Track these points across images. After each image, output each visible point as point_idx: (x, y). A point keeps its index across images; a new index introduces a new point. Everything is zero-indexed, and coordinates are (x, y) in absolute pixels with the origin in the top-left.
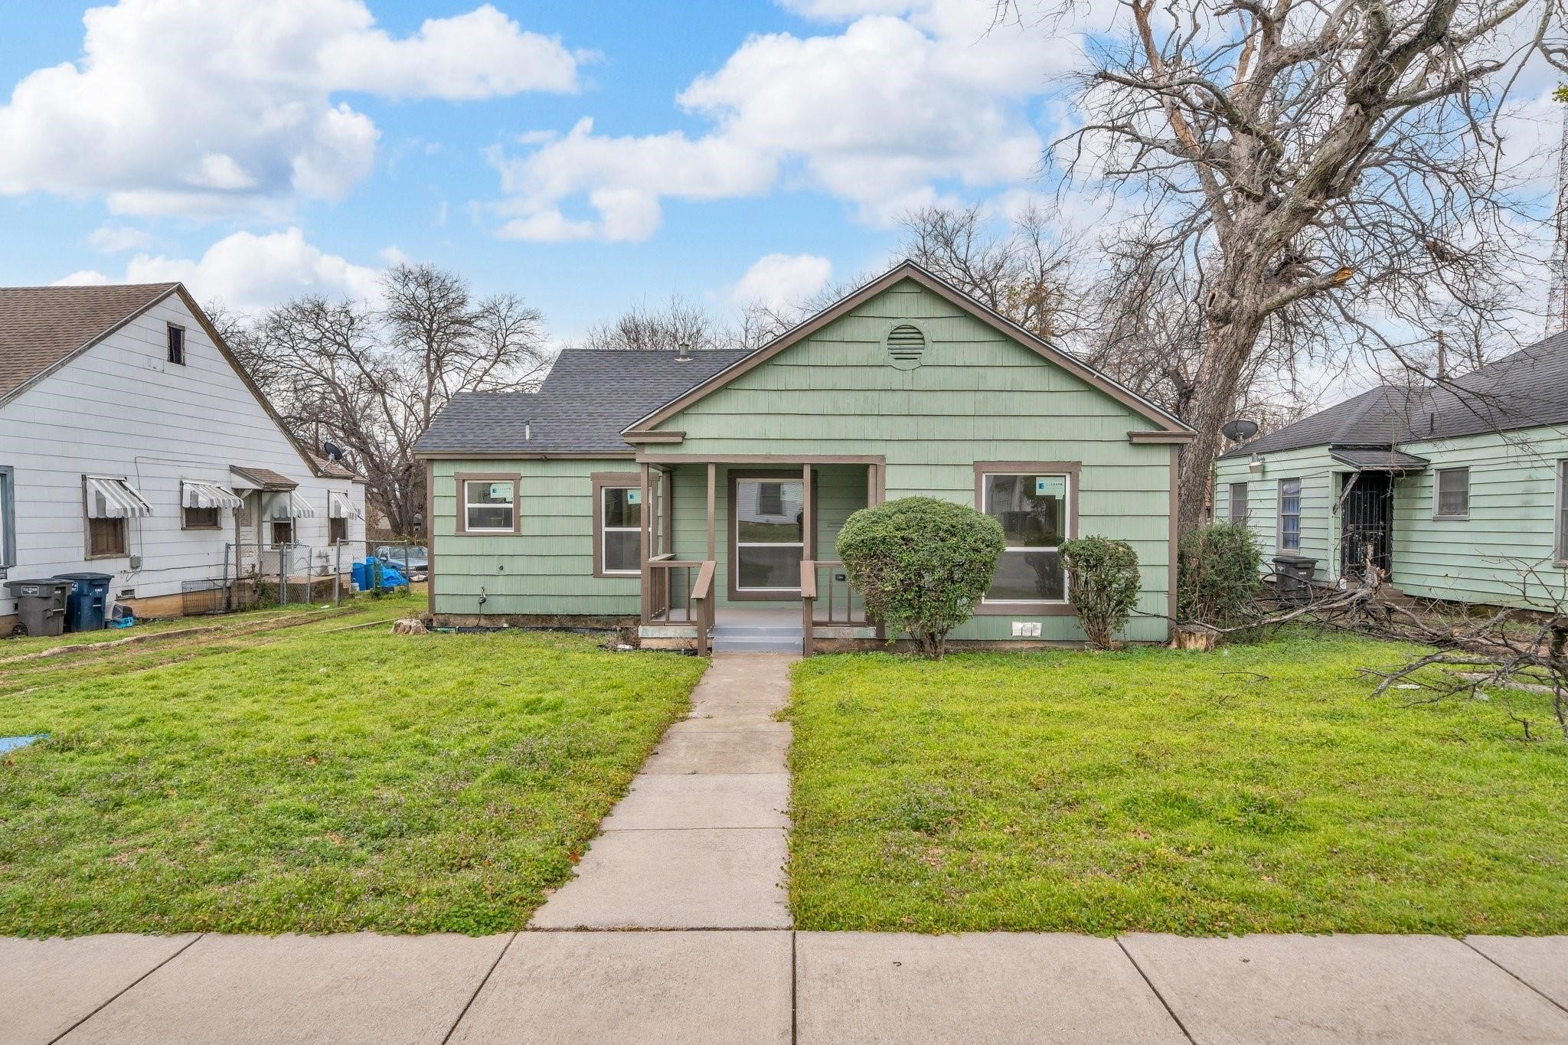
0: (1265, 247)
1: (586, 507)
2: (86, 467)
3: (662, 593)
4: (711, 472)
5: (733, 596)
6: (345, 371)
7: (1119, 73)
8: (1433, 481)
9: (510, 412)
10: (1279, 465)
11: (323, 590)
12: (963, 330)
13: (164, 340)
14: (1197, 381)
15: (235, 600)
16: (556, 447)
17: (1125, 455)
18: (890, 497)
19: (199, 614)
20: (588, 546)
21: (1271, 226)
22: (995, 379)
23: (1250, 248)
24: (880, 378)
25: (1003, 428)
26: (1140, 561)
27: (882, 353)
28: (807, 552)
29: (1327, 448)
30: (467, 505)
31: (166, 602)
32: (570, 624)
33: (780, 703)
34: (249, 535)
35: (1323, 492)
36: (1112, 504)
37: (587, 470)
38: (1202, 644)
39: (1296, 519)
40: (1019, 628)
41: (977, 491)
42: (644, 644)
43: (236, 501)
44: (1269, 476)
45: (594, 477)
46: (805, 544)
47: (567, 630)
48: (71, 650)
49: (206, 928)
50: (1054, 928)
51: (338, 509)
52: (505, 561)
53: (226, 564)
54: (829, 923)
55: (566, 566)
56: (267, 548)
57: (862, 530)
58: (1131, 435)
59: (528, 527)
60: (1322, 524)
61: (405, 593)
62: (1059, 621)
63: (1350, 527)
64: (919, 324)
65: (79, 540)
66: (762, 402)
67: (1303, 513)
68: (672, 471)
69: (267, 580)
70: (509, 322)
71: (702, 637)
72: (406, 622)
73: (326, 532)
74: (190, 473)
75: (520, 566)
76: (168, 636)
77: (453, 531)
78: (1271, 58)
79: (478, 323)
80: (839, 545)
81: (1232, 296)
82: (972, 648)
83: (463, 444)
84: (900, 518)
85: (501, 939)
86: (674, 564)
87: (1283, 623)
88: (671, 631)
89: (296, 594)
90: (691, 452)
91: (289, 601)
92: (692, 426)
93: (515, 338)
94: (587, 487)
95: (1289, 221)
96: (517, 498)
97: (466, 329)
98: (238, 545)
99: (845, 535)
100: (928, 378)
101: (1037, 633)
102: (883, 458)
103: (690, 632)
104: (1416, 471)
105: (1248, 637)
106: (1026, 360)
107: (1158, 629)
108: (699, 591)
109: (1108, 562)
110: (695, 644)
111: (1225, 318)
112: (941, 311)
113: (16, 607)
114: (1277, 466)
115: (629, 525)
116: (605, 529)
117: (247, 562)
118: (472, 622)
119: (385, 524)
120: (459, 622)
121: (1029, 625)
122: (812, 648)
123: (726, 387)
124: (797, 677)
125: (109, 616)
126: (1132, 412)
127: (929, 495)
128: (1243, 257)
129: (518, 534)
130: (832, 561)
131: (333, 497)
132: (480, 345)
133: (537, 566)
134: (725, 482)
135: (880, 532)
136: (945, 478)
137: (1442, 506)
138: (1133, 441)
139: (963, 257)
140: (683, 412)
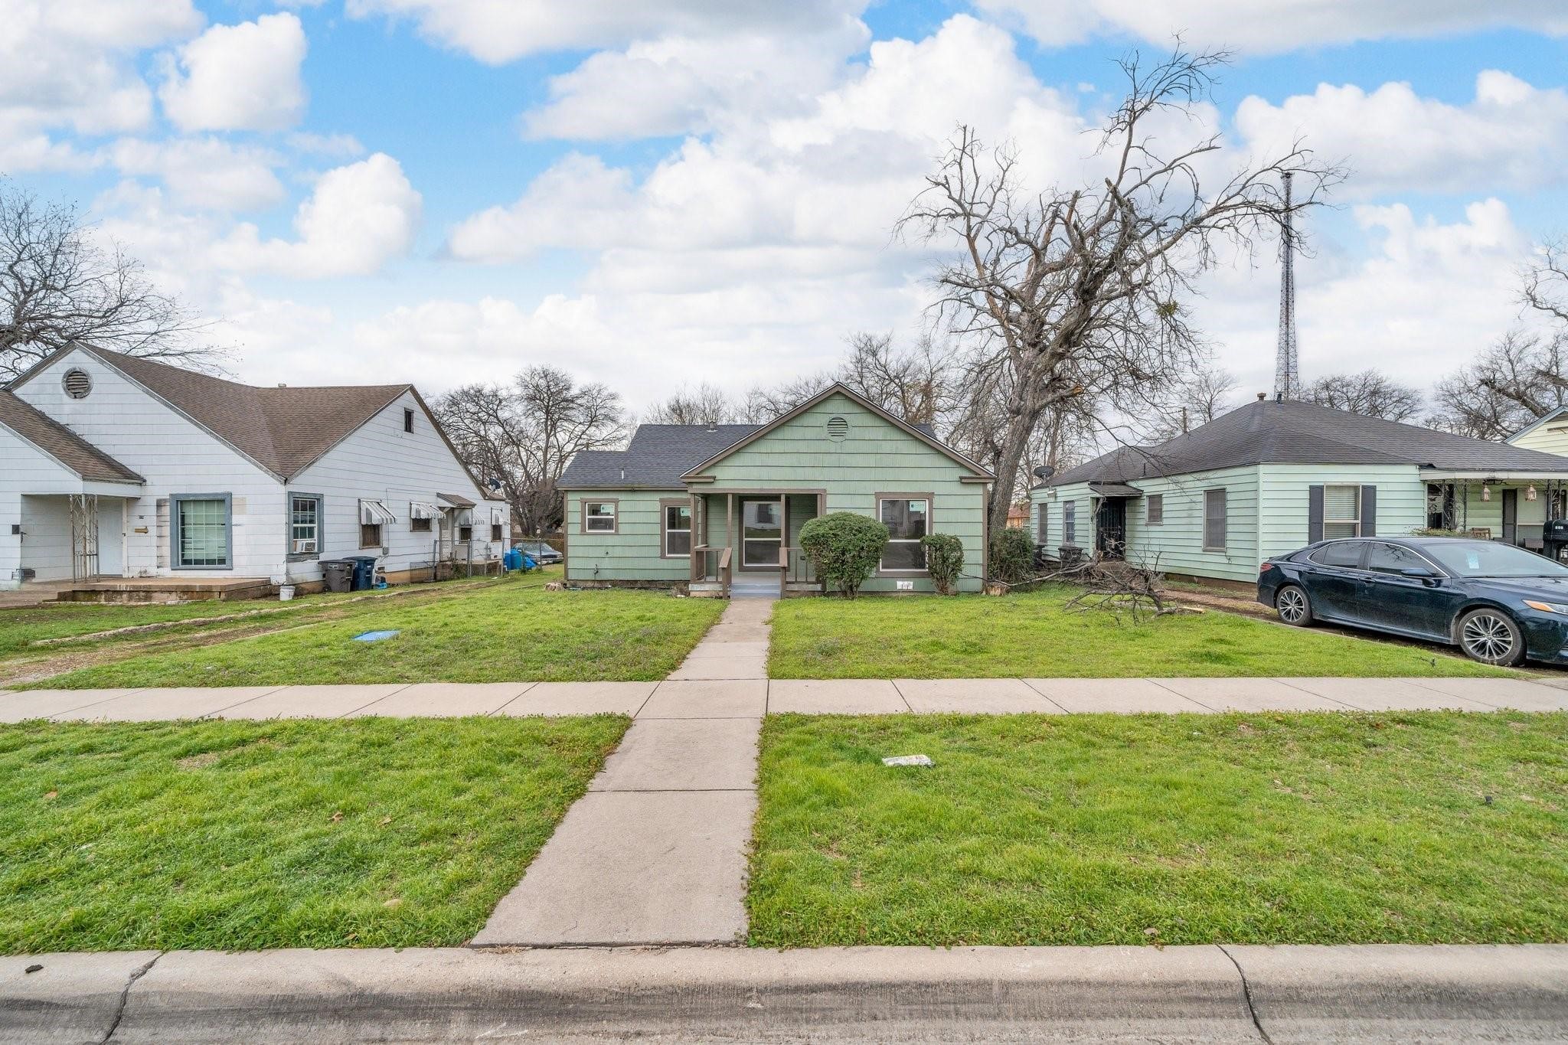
0: (1039, 373)
1: (657, 518)
2: (360, 496)
3: (702, 567)
4: (730, 498)
5: (742, 569)
6: (494, 432)
7: (954, 279)
8: (1145, 502)
9: (611, 462)
10: (1064, 492)
11: (492, 568)
12: (867, 420)
13: (402, 419)
14: (1003, 446)
15: (439, 574)
16: (639, 483)
17: (958, 488)
18: (829, 512)
19: (422, 582)
20: (657, 540)
21: (1042, 361)
22: (887, 447)
23: (1030, 373)
24: (823, 446)
25: (890, 474)
26: (964, 547)
27: (824, 433)
28: (783, 543)
29: (1086, 485)
30: (587, 517)
31: (401, 575)
32: (648, 585)
33: (767, 618)
34: (447, 535)
35: (1086, 509)
36: (951, 516)
37: (657, 497)
38: (998, 592)
39: (1072, 524)
40: (900, 584)
41: (877, 508)
42: (692, 594)
43: (441, 514)
44: (1059, 499)
45: (661, 500)
46: (782, 539)
47: (645, 589)
48: (367, 598)
49: (540, 680)
50: (868, 678)
51: (497, 519)
52: (610, 550)
53: (435, 553)
54: (782, 677)
55: (644, 552)
56: (457, 543)
57: (812, 530)
58: (961, 478)
59: (623, 529)
60: (1085, 527)
61: (540, 571)
62: (923, 581)
63: (1101, 529)
64: (845, 417)
65: (356, 537)
66: (758, 460)
67: (1076, 522)
68: (707, 498)
69: (460, 562)
70: (599, 401)
71: (724, 591)
72: (552, 584)
73: (490, 533)
74: (416, 498)
75: (618, 552)
76: (414, 592)
77: (579, 532)
78: (1040, 269)
79: (579, 401)
80: (800, 538)
81: (1021, 399)
82: (874, 594)
83: (586, 482)
84: (832, 523)
85: (655, 683)
86: (709, 549)
87: (1044, 581)
88: (707, 587)
89: (477, 570)
90: (719, 487)
91: (473, 574)
92: (717, 472)
93: (603, 411)
94: (657, 506)
95: (1050, 359)
96: (617, 512)
97: (571, 405)
98: (441, 541)
99: (803, 533)
100: (850, 446)
101: (911, 588)
102: (825, 490)
103: (717, 587)
104: (1135, 497)
105: (1027, 588)
106: (903, 437)
107: (977, 585)
108: (723, 564)
109: (947, 547)
110: (721, 594)
111: (1017, 412)
112: (857, 410)
113: (324, 576)
114: (1064, 493)
115: (679, 528)
116: (667, 531)
117: (447, 552)
118: (590, 584)
119: (518, 529)
120: (582, 585)
121: (906, 583)
122: (786, 595)
123: (738, 451)
124: (776, 607)
125: (374, 582)
126: (962, 466)
127: (848, 511)
128: (1026, 378)
129: (617, 534)
130: (797, 548)
131: (494, 512)
132: (579, 415)
133: (628, 552)
134: (737, 504)
135: (821, 531)
136: (859, 502)
137: (1150, 517)
138: (963, 481)
139: (883, 363)
140: (714, 465)
